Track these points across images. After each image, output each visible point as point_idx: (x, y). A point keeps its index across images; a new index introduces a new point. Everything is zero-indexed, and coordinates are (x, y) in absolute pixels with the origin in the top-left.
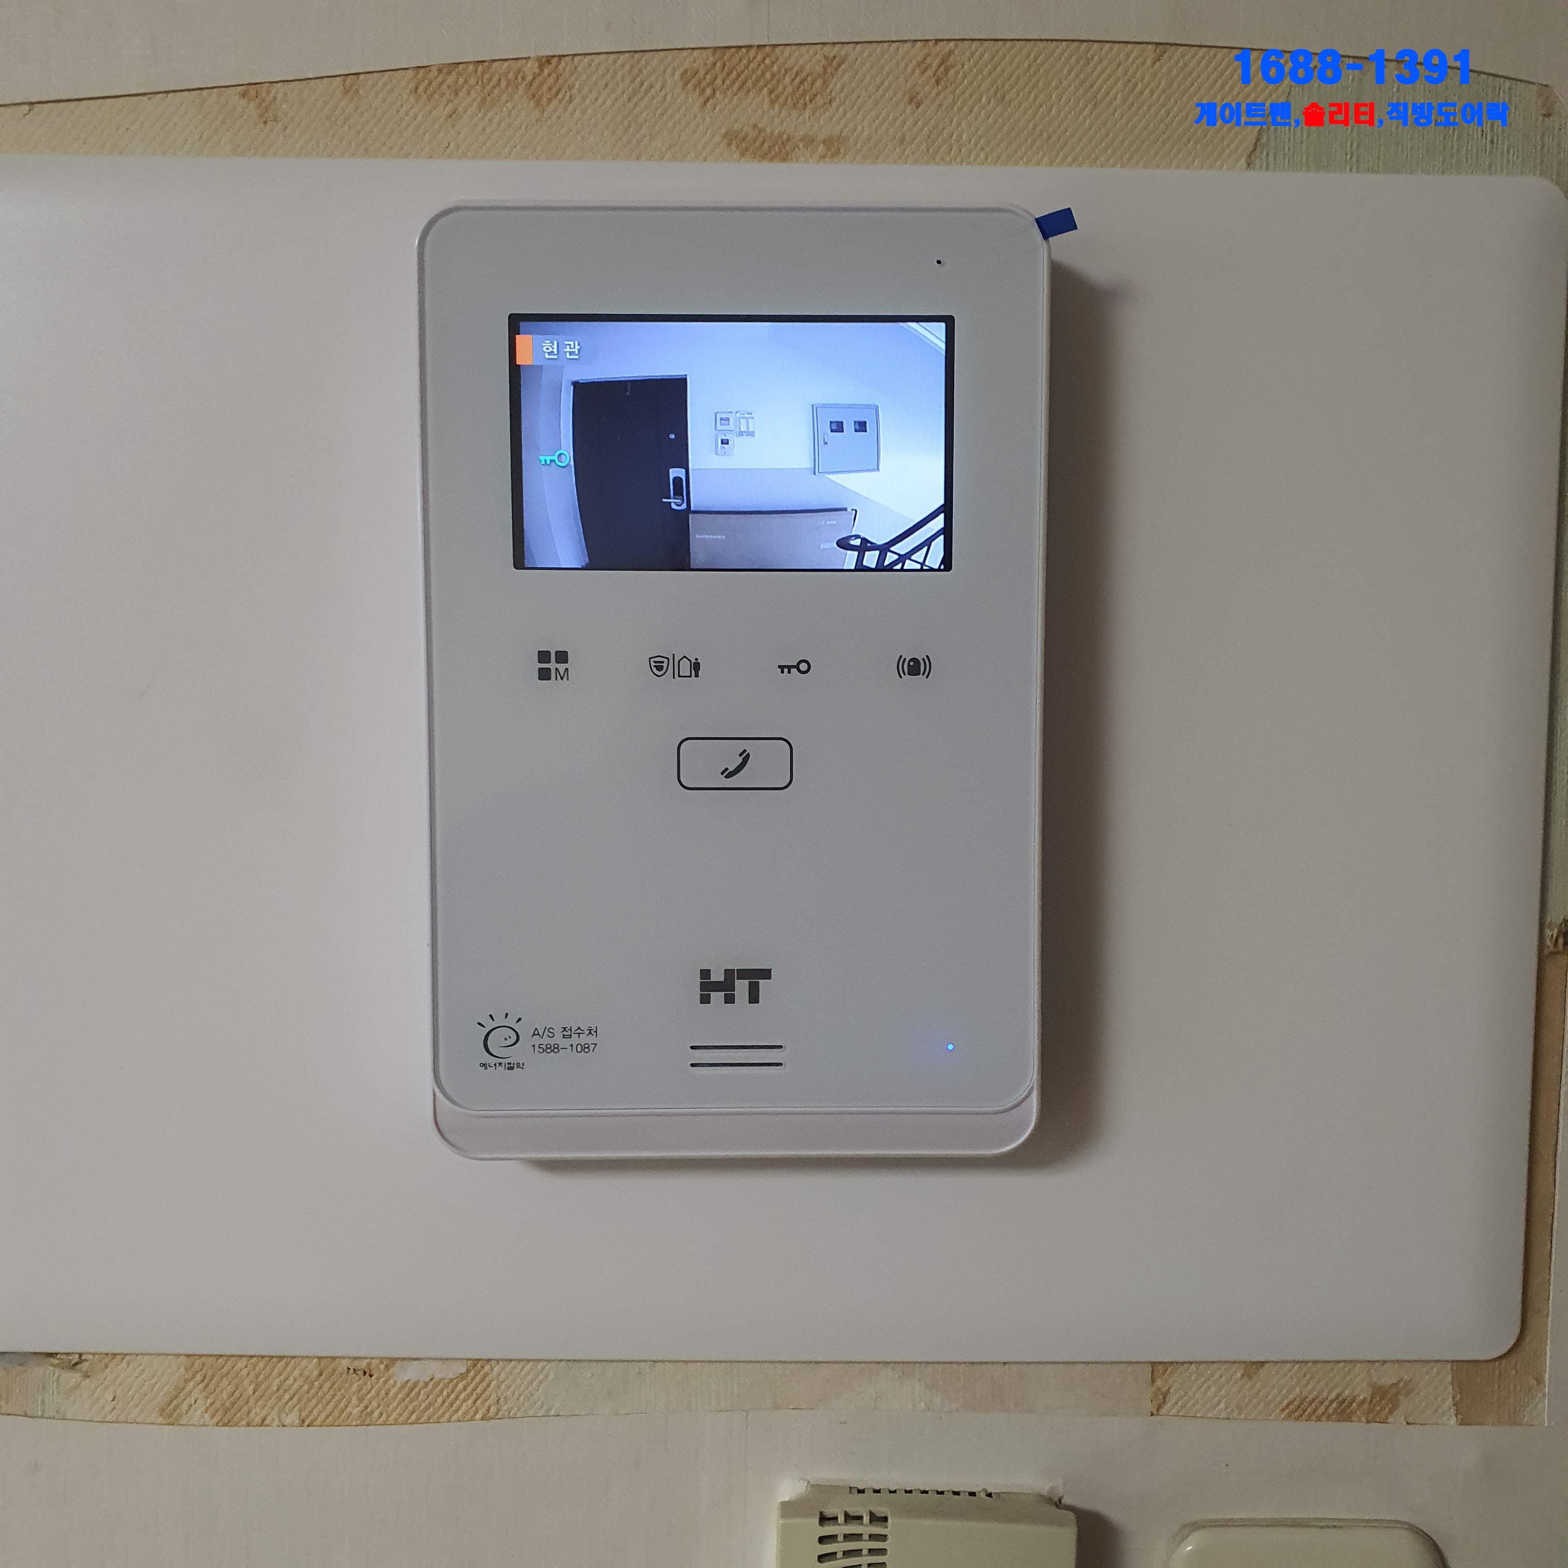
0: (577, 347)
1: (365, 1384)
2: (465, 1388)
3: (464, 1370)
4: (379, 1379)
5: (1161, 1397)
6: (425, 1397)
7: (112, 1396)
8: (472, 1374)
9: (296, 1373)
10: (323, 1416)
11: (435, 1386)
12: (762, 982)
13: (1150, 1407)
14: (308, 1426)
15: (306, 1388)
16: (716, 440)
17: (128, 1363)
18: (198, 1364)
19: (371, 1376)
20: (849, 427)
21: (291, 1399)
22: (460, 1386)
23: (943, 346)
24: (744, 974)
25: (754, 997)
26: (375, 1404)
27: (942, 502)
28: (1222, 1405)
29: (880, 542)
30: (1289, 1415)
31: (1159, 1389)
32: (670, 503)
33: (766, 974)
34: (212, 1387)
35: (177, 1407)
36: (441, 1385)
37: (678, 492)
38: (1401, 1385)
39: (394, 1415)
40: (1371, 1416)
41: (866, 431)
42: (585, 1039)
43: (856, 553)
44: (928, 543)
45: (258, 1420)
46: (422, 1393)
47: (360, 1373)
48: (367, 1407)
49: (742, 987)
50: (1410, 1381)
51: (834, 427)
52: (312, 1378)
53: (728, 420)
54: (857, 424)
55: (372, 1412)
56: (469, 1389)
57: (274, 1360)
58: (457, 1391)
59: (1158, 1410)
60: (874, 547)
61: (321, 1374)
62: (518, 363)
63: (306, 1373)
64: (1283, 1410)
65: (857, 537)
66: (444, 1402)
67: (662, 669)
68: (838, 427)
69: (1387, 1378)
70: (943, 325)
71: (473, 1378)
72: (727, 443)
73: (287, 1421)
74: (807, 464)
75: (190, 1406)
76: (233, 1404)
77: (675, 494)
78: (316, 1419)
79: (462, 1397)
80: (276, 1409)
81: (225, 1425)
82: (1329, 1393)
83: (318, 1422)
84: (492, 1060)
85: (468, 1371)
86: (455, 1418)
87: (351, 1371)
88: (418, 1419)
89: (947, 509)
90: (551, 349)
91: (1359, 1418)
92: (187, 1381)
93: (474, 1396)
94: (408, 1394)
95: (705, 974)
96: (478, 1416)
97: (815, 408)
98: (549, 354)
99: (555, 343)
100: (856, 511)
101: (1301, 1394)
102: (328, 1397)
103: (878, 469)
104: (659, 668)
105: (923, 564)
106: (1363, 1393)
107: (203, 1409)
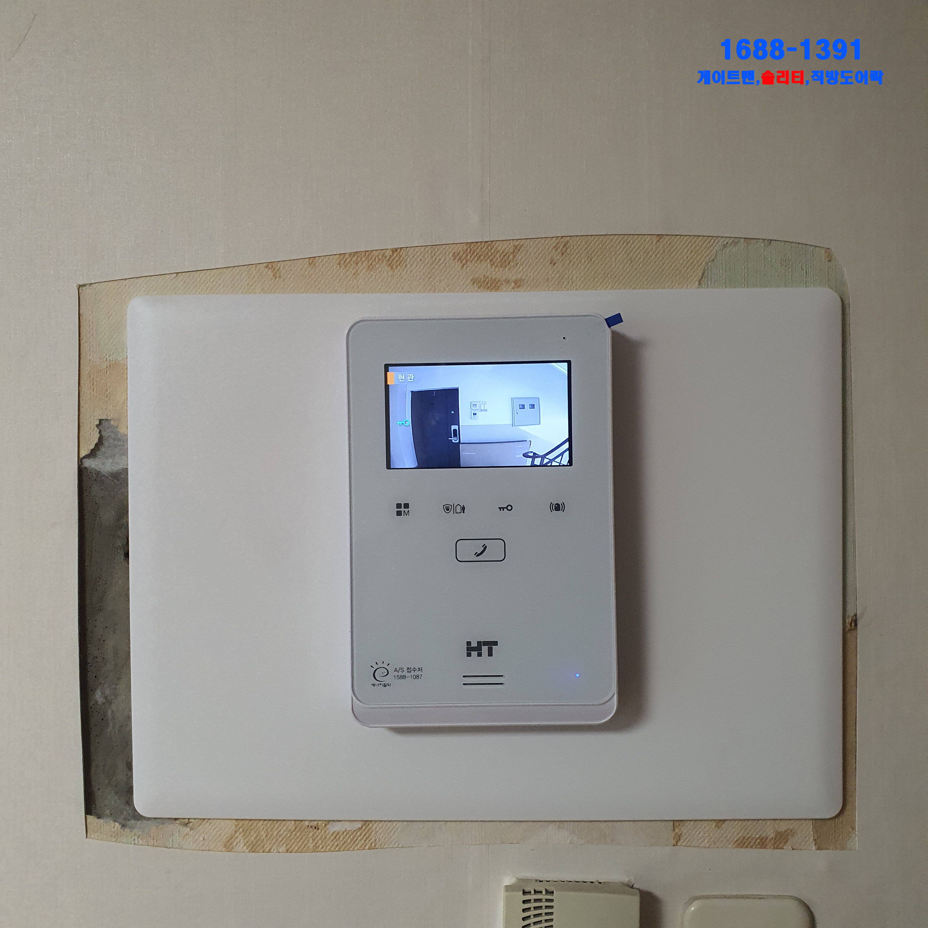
0: (413, 377)
1: (315, 833)
2: (360, 835)
3: (360, 826)
4: (321, 830)
5: (678, 836)
6: (343, 838)
7: (203, 838)
8: (364, 827)
9: (284, 828)
10: (297, 848)
11: (347, 834)
12: (493, 647)
13: (674, 842)
14: (290, 852)
15: (289, 835)
16: (471, 413)
17: (210, 823)
18: (240, 824)
19: (318, 829)
20: (527, 406)
21: (282, 840)
22: (359, 833)
23: (567, 372)
24: (485, 643)
25: (490, 654)
26: (320, 842)
27: (568, 437)
28: (706, 841)
29: (541, 454)
30: (738, 845)
31: (677, 833)
32: (452, 440)
33: (496, 643)
34: (246, 835)
35: (231, 843)
36: (350, 833)
37: (455, 435)
38: (789, 831)
39: (329, 847)
40: (775, 846)
41: (534, 408)
42: (416, 673)
43: (531, 459)
44: (562, 454)
45: (267, 850)
46: (341, 837)
47: (314, 828)
48: (316, 843)
49: (485, 649)
50: (793, 828)
51: (521, 407)
52: (292, 831)
53: (476, 405)
54: (531, 406)
55: (319, 846)
56: (363, 835)
57: (275, 822)
58: (357, 835)
59: (677, 843)
60: (538, 456)
61: (296, 828)
62: (388, 384)
63: (290, 827)
64: (734, 843)
65: (531, 452)
66: (351, 841)
67: (449, 510)
68: (523, 407)
69: (783, 827)
70: (566, 364)
71: (365, 829)
72: (476, 414)
73: (281, 851)
74: (510, 422)
75: (237, 843)
76: (256, 842)
77: (454, 436)
78: (293, 849)
79: (359, 839)
80: (276, 845)
81: (253, 852)
82: (756, 835)
83: (295, 850)
84: (377, 683)
85: (362, 827)
86: (356, 848)
87: (309, 827)
88: (339, 849)
89: (570, 440)
90: (402, 378)
91: (771, 847)
92: (236, 832)
93: (365, 838)
94: (335, 837)
95: (469, 643)
96: (367, 847)
97: (512, 399)
98: (401, 380)
99: (404, 375)
100: (531, 441)
101: (742, 835)
102: (299, 839)
103: (540, 424)
104: (448, 510)
105: (560, 463)
106: (771, 834)
107: (243, 845)
